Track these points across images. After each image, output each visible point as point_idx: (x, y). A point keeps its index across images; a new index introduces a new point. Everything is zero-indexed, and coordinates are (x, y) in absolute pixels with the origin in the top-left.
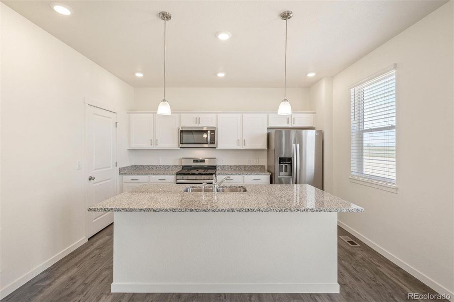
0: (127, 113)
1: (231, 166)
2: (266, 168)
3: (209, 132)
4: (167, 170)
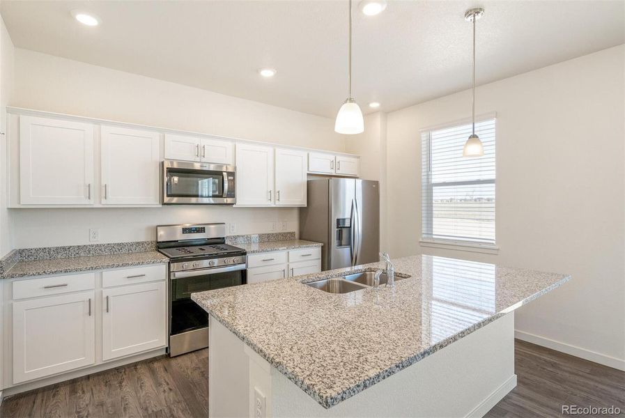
2: (297, 236)
3: (225, 174)
4: (117, 254)
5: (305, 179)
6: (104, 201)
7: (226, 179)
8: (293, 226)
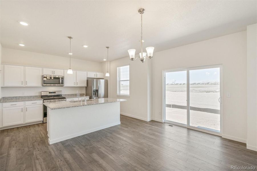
0: (2, 64)
1: (69, 95)
2: (85, 94)
3: (60, 78)
4: (30, 98)
5: (86, 79)
6: (26, 85)
7: (61, 80)
8: (84, 92)
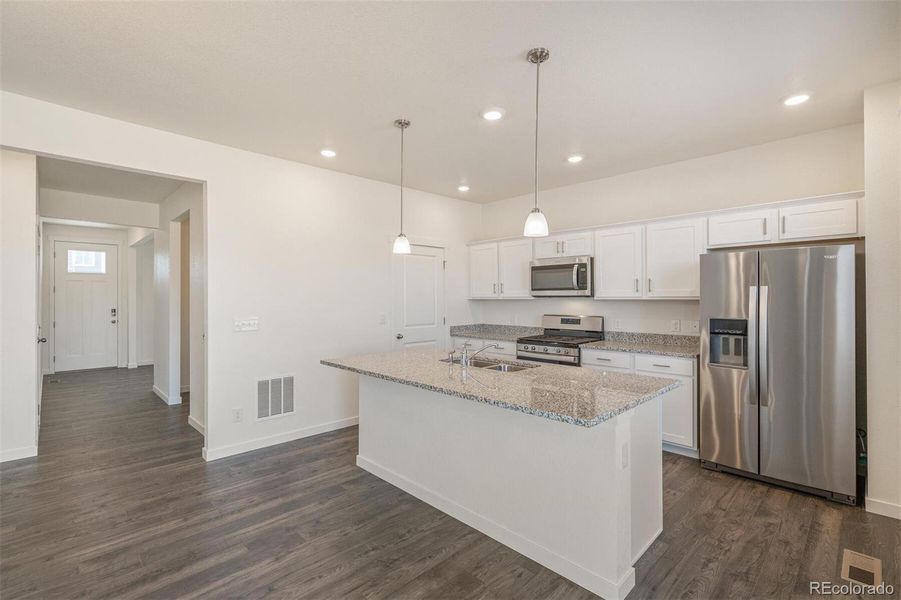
0: (467, 245)
1: (633, 335)
3: (576, 266)
